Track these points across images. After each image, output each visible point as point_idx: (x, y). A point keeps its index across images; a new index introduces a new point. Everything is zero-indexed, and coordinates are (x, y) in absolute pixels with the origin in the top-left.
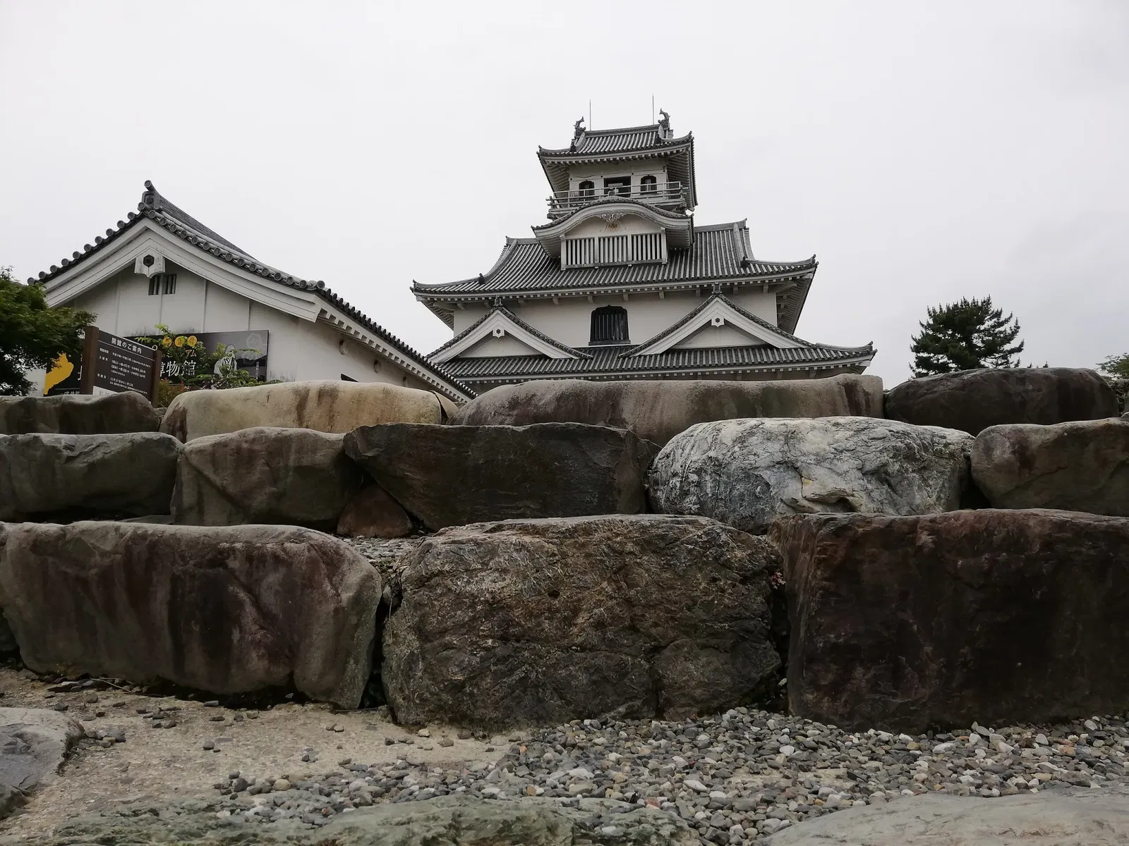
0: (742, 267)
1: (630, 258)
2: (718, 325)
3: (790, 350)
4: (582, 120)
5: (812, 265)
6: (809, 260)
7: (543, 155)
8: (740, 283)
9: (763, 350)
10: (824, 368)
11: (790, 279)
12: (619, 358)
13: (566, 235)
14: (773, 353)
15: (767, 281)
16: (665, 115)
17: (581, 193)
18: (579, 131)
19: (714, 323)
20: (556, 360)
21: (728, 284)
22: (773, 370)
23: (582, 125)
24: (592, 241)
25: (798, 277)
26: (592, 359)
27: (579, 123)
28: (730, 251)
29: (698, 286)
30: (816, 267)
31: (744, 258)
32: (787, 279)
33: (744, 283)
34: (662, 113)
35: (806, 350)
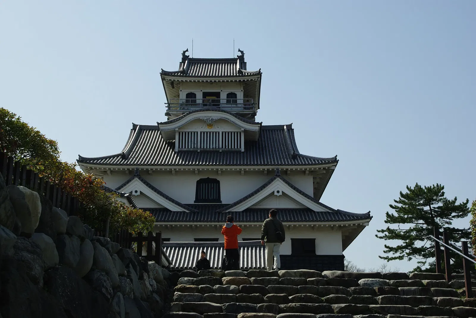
0: (292, 158)
1: (221, 146)
2: (278, 195)
3: (322, 212)
4: (187, 51)
5: (335, 161)
6: (333, 158)
7: (164, 74)
8: (291, 169)
9: (305, 212)
10: (342, 226)
11: (322, 168)
12: (215, 213)
13: (179, 129)
14: (312, 215)
15: (308, 169)
16: (242, 52)
17: (187, 101)
18: (185, 58)
19: (276, 193)
20: (174, 212)
21: (285, 169)
22: (312, 226)
23: (187, 54)
24: (196, 134)
25: (327, 168)
26: (198, 213)
27: (184, 52)
28: (283, 145)
29: (266, 169)
30: (337, 163)
31: (294, 153)
32: (320, 169)
33: (294, 169)
34: (239, 51)
35: (331, 214)
